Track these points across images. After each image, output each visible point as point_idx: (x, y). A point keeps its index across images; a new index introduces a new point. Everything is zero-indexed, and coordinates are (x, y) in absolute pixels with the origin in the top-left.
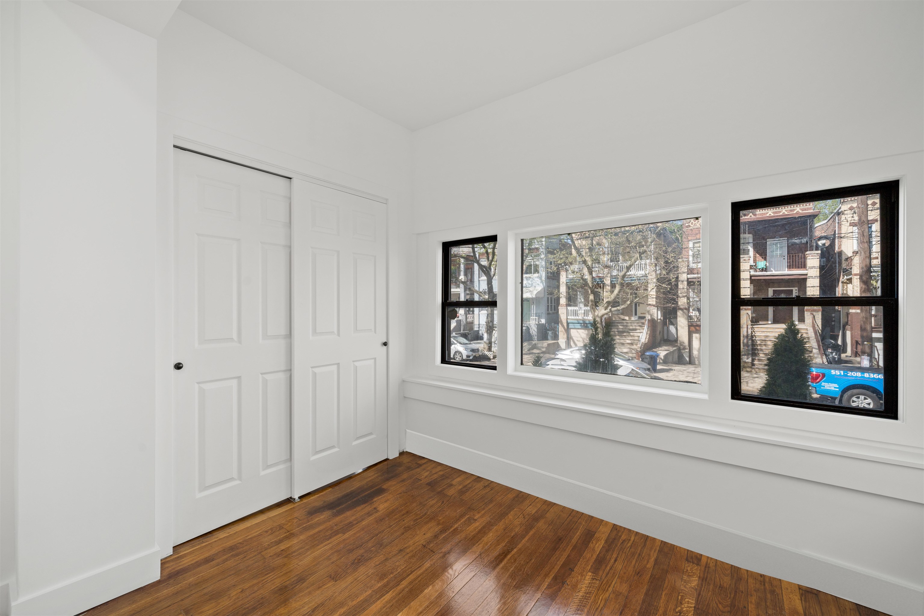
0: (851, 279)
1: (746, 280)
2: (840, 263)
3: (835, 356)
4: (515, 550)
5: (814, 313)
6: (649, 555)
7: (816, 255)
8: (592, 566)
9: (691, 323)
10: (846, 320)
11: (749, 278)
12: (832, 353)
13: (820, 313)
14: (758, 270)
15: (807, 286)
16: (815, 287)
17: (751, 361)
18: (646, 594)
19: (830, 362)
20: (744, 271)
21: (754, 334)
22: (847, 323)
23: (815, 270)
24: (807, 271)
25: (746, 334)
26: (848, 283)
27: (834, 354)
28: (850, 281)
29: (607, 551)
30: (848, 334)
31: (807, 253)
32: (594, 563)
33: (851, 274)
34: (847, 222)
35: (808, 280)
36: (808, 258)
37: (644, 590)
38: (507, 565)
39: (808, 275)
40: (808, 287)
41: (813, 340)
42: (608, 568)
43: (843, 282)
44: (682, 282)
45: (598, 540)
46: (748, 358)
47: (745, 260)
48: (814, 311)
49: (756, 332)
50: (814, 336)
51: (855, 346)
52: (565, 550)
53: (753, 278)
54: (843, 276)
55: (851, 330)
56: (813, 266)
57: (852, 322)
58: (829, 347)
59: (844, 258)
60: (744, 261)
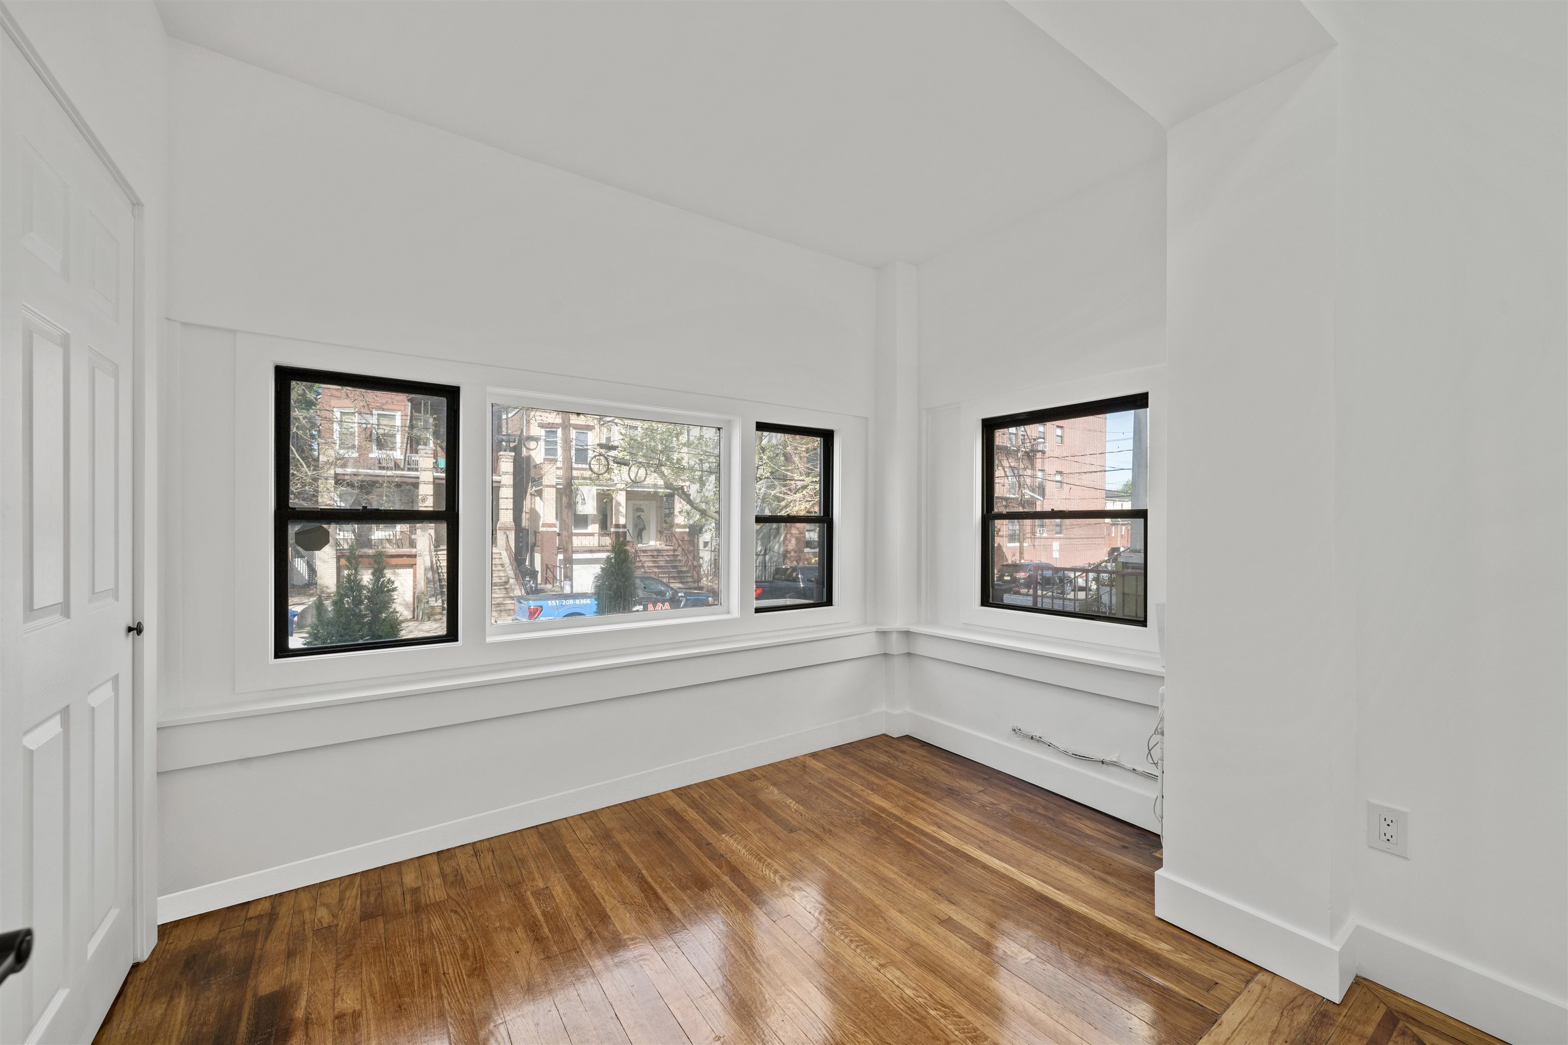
0: (541, 490)
1: (425, 483)
2: (529, 470)
3: (533, 585)
4: (644, 872)
5: (508, 532)
6: (729, 794)
7: (509, 457)
8: (715, 830)
9: (341, 553)
10: (534, 540)
11: (432, 480)
12: (529, 581)
13: (513, 532)
14: (440, 470)
15: (500, 497)
16: (508, 498)
17: (441, 604)
18: (769, 817)
19: (528, 593)
20: (425, 471)
21: (439, 564)
22: (534, 545)
23: (509, 476)
24: (500, 478)
25: (430, 565)
26: (536, 496)
27: (532, 582)
28: (539, 493)
29: (705, 813)
30: (538, 557)
31: (502, 453)
32: (712, 827)
33: (541, 484)
34: (536, 421)
35: (501, 488)
36: (502, 460)
37: (764, 816)
38: (663, 886)
39: (502, 483)
40: (502, 498)
41: (508, 567)
42: (725, 822)
43: (531, 494)
44: (326, 479)
45: (686, 811)
46: (436, 601)
47: (426, 453)
48: (507, 529)
49: (441, 561)
50: (508, 561)
51: (545, 572)
52: (679, 837)
53: (437, 481)
54: (532, 487)
55: (542, 552)
56: (506, 471)
57: (542, 542)
58: (527, 575)
59: (532, 465)
60: (425, 455)
